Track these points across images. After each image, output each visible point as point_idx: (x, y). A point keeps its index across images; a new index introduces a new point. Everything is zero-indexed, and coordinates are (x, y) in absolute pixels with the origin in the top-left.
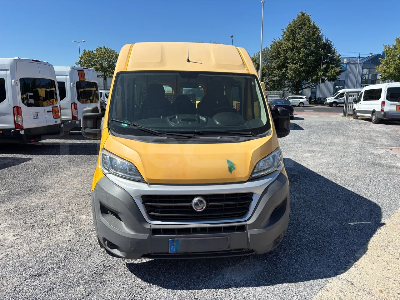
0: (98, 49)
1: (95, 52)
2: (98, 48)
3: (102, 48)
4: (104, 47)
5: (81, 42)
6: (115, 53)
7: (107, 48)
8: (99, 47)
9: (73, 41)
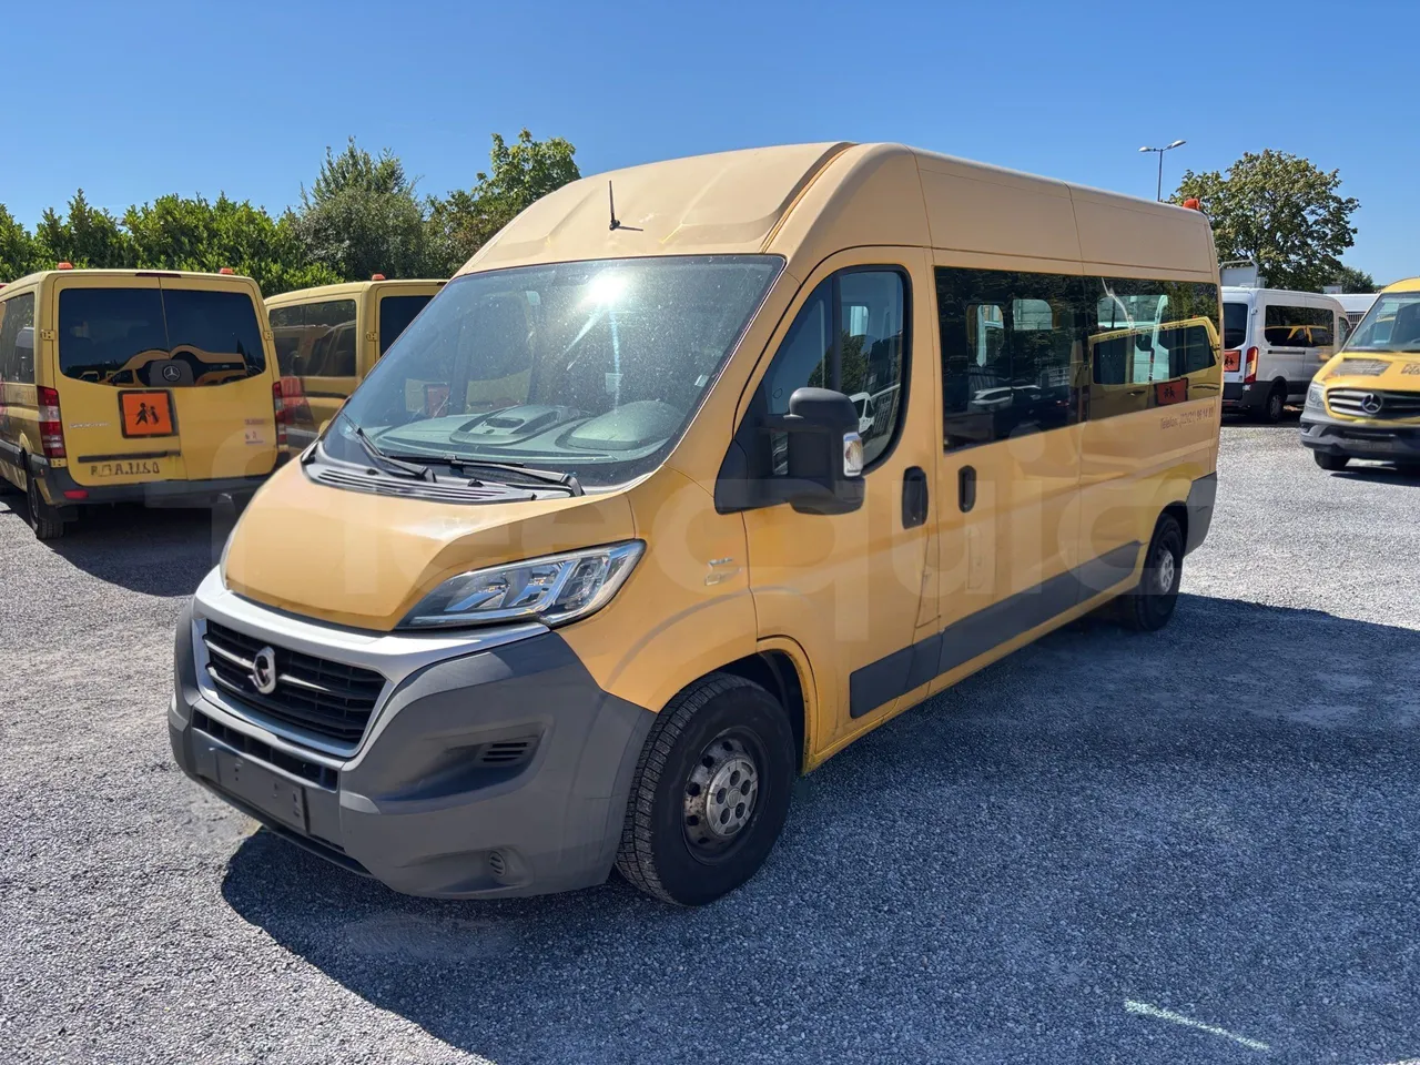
0: (1240, 162)
1: (1226, 177)
2: (1243, 159)
3: (1257, 158)
4: (1267, 152)
5: (1170, 148)
6: (1307, 168)
7: (1276, 155)
8: (1246, 155)
9: (1144, 149)
